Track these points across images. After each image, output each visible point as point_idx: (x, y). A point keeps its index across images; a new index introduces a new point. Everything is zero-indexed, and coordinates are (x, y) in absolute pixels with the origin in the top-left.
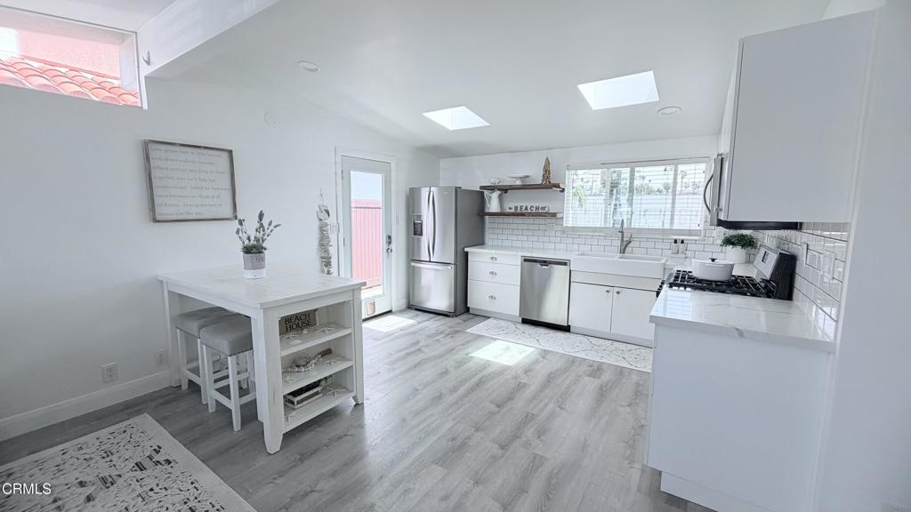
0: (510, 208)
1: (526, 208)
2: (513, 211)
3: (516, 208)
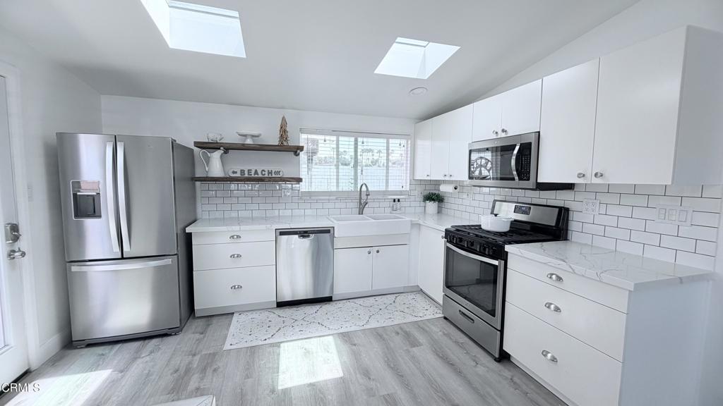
0: (234, 172)
1: (256, 172)
2: (238, 175)
3: (242, 172)
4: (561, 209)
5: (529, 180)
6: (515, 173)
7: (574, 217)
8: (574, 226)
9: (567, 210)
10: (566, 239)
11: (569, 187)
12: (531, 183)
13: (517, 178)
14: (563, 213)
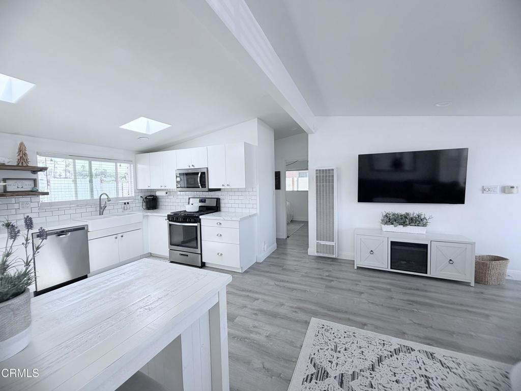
4: (217, 199)
5: (205, 187)
6: (200, 185)
7: (222, 201)
8: (222, 205)
9: (219, 199)
10: (220, 211)
11: (219, 190)
12: (206, 189)
13: (200, 187)
14: (218, 200)
